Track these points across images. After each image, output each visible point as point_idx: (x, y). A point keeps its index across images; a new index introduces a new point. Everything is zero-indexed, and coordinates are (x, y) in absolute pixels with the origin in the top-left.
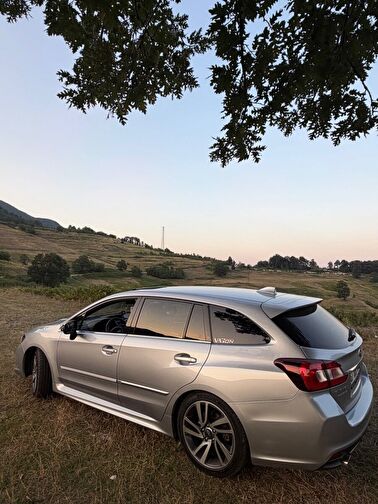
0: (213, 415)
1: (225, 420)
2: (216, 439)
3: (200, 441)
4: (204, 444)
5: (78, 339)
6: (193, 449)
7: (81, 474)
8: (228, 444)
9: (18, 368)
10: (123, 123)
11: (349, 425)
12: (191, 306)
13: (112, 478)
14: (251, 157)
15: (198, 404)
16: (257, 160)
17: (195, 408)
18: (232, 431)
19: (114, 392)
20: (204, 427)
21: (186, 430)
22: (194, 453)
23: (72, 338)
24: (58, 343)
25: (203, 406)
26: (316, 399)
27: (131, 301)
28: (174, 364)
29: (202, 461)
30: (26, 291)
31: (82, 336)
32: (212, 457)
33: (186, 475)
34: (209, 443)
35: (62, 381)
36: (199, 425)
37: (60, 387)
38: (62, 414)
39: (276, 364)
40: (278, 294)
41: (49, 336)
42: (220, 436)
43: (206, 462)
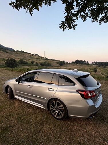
0: (59, 104)
1: (62, 106)
2: (59, 111)
3: (55, 111)
4: (56, 112)
5: (20, 83)
6: (53, 113)
7: (23, 119)
8: (62, 112)
9: (4, 91)
10: (31, 15)
11: (96, 107)
12: (53, 75)
13: (31, 120)
14: (72, 28)
15: (54, 101)
16: (74, 29)
17: (53, 103)
18: (64, 109)
19: (31, 98)
21: (51, 108)
22: (53, 114)
23: (19, 83)
24: (15, 84)
25: (56, 102)
26: (87, 101)
27: (35, 73)
28: (48, 91)
29: (55, 116)
30: (5, 69)
31: (21, 83)
32: (58, 115)
33: (51, 120)
34: (57, 112)
35: (16, 95)
36: (55, 107)
37: (16, 97)
38: (17, 104)
39: (77, 91)
40: (78, 71)
41: (12, 82)
42: (60, 110)
43: (56, 116)
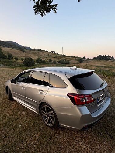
0: (49, 111)
1: (52, 112)
2: (50, 117)
3: (46, 117)
6: (44, 119)
7: (11, 124)
8: (53, 120)
11: (92, 117)
12: (45, 74)
15: (45, 106)
17: (44, 107)
18: (54, 116)
20: (47, 113)
21: (42, 113)
22: (45, 120)
23: (15, 84)
25: (46, 107)
29: (46, 123)
32: (49, 122)
33: (42, 126)
36: (45, 112)
37: (14, 98)
39: (67, 95)
40: (77, 69)
43: (48, 123)
